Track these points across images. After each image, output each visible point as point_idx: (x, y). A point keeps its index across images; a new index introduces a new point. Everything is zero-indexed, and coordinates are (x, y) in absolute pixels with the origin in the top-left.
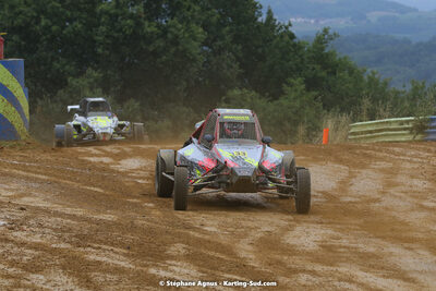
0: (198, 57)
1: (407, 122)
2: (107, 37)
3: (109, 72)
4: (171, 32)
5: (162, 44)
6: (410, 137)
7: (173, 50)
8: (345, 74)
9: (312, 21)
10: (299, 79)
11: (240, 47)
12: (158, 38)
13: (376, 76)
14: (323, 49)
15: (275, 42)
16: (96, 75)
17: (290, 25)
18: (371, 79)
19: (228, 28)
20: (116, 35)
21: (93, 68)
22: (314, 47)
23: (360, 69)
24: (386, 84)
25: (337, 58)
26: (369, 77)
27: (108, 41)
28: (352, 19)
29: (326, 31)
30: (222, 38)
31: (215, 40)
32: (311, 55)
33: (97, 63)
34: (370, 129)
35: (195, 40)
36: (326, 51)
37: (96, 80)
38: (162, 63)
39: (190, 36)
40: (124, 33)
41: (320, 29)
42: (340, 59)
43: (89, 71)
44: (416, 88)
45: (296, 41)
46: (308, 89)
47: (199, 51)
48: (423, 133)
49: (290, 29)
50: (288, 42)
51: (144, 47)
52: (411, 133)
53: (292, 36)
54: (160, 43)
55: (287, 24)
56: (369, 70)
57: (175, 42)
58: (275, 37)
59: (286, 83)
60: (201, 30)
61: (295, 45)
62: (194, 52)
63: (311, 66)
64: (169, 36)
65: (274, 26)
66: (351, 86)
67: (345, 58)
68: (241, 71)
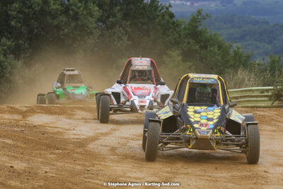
0: (94, 31)
1: (268, 91)
2: (19, 12)
3: (20, 42)
4: (73, 10)
5: (64, 19)
6: (269, 103)
7: (73, 24)
8: (215, 49)
9: (188, 3)
10: (178, 52)
11: (129, 23)
12: (61, 14)
13: (241, 50)
14: (197, 27)
15: (157, 20)
16: (9, 43)
17: (170, 6)
18: (236, 53)
19: (119, 8)
20: (26, 10)
21: (7, 38)
22: (190, 24)
23: (227, 44)
24: (248, 57)
25: (208, 35)
26: (235, 52)
27: (20, 16)
28: (221, 3)
29: (199, 12)
30: (114, 16)
31: (108, 17)
32: (187, 31)
33: (10, 33)
34: (236, 95)
35: (92, 16)
36: (200, 29)
37: (9, 48)
38: (64, 35)
39: (88, 13)
40: (33, 9)
41: (194, 10)
42: (211, 36)
43: (4, 40)
44: (274, 62)
45: (175, 19)
46: (184, 60)
47: (95, 25)
48: (280, 100)
49: (170, 9)
50: (168, 21)
51: (50, 21)
52: (270, 100)
53: (172, 16)
54: (63, 18)
55: (167, 6)
56: (235, 45)
57: (75, 17)
58: (158, 16)
59: (166, 54)
60: (97, 8)
61: (174, 23)
62: (91, 26)
63: (186, 40)
64: (71, 12)
65: (157, 7)
66: (219, 58)
67: (215, 35)
68: (129, 42)
